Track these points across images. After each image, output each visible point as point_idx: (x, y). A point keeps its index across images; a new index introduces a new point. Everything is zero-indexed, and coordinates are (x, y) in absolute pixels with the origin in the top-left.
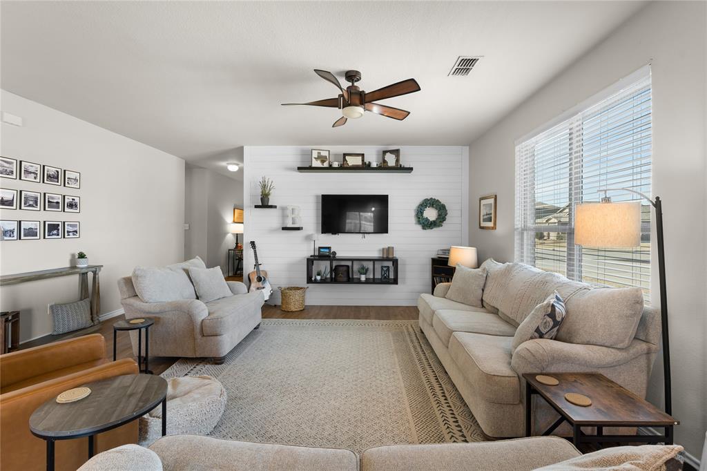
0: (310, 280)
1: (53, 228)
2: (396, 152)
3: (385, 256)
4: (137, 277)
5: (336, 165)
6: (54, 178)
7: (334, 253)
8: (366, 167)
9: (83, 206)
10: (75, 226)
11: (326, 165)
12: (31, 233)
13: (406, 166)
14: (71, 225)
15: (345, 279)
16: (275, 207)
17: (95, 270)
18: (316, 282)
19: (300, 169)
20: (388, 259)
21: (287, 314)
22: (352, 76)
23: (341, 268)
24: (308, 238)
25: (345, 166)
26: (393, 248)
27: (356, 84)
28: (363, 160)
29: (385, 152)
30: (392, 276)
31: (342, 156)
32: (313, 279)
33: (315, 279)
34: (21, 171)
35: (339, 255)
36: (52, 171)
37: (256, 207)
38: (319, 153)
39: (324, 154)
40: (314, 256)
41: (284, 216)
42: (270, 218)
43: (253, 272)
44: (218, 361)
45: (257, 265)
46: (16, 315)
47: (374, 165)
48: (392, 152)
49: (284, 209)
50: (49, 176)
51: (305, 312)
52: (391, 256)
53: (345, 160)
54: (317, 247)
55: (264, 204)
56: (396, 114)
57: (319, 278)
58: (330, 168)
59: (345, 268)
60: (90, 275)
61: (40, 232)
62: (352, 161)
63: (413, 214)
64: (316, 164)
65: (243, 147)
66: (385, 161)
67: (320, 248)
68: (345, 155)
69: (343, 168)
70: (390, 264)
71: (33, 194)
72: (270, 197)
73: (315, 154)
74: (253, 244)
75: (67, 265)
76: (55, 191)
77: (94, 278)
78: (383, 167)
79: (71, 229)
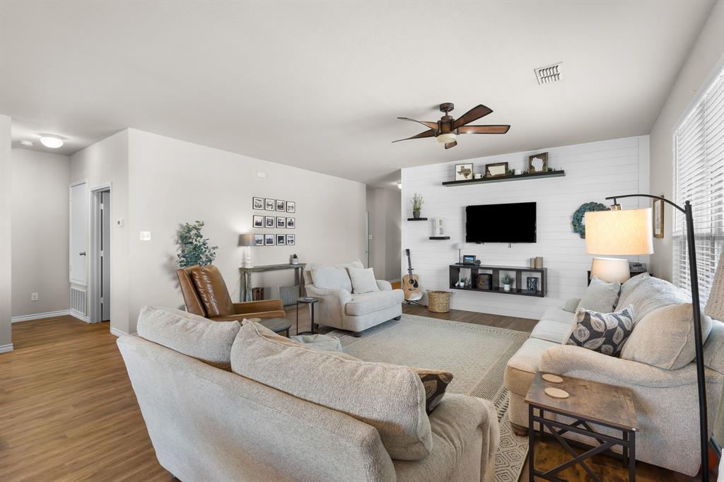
0: (453, 285)
1: (281, 238)
2: (544, 156)
3: (533, 267)
4: (313, 270)
5: (478, 176)
6: (281, 207)
7: (479, 262)
8: (510, 175)
9: (296, 224)
10: (292, 237)
11: (469, 177)
12: (270, 241)
13: (556, 170)
14: (290, 237)
15: (487, 287)
16: (426, 219)
17: (303, 266)
18: (459, 287)
19: (444, 184)
20: (535, 270)
21: (433, 314)
22: (445, 107)
23: (483, 276)
24: (454, 247)
25: (488, 176)
26: (542, 258)
27: (449, 114)
28: (506, 169)
29: (531, 158)
30: (540, 289)
31: (485, 167)
32: (456, 285)
33: (459, 285)
34: (266, 205)
35: (483, 264)
36: (280, 203)
37: (409, 220)
38: (463, 167)
39: (467, 167)
40: (460, 263)
41: (433, 228)
42: (422, 229)
43: (407, 276)
44: (356, 335)
45: (410, 270)
46: (262, 289)
47: (518, 172)
48: (538, 156)
49: (433, 221)
50: (279, 206)
51: (449, 315)
52: (539, 267)
53: (487, 170)
54: (462, 255)
55: (416, 217)
56: (495, 129)
57: (462, 284)
58: (474, 180)
59: (487, 277)
60: (300, 269)
61: (274, 241)
62: (494, 171)
63: (569, 221)
64: (460, 177)
65: (400, 170)
66: (531, 167)
67: (465, 256)
68: (487, 166)
69: (486, 178)
70: (538, 275)
71: (270, 218)
72: (421, 211)
73: (459, 169)
74: (408, 251)
75: (288, 263)
76: (281, 215)
77: (302, 272)
78: (530, 174)
79: (290, 239)
